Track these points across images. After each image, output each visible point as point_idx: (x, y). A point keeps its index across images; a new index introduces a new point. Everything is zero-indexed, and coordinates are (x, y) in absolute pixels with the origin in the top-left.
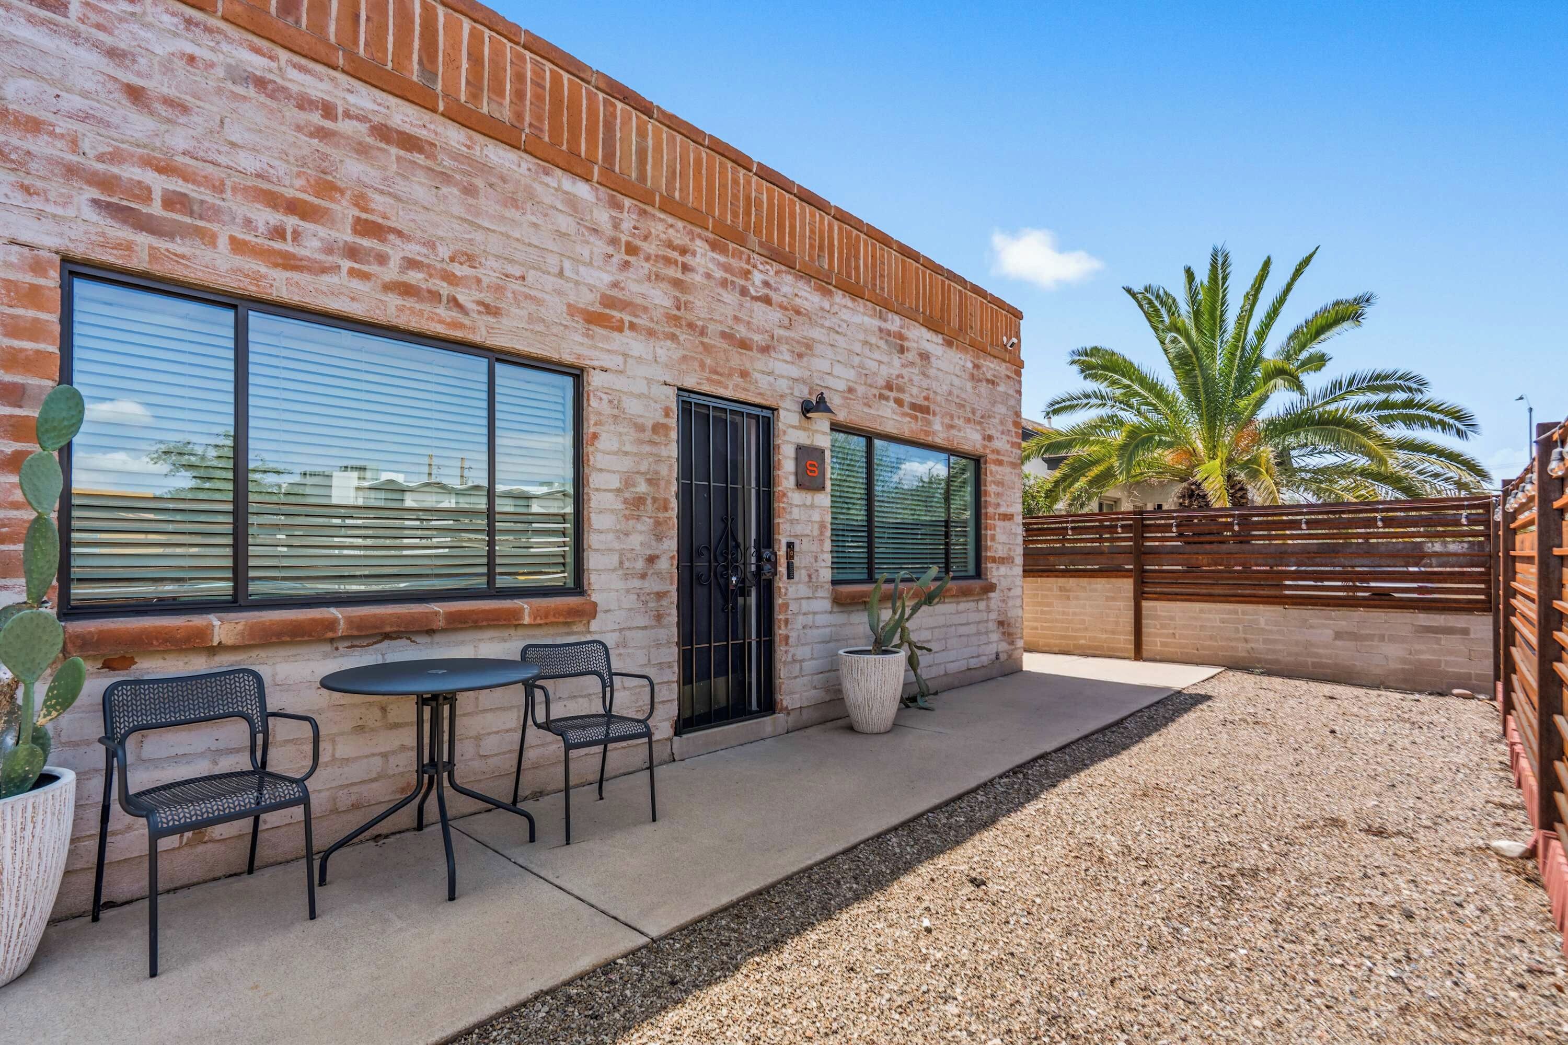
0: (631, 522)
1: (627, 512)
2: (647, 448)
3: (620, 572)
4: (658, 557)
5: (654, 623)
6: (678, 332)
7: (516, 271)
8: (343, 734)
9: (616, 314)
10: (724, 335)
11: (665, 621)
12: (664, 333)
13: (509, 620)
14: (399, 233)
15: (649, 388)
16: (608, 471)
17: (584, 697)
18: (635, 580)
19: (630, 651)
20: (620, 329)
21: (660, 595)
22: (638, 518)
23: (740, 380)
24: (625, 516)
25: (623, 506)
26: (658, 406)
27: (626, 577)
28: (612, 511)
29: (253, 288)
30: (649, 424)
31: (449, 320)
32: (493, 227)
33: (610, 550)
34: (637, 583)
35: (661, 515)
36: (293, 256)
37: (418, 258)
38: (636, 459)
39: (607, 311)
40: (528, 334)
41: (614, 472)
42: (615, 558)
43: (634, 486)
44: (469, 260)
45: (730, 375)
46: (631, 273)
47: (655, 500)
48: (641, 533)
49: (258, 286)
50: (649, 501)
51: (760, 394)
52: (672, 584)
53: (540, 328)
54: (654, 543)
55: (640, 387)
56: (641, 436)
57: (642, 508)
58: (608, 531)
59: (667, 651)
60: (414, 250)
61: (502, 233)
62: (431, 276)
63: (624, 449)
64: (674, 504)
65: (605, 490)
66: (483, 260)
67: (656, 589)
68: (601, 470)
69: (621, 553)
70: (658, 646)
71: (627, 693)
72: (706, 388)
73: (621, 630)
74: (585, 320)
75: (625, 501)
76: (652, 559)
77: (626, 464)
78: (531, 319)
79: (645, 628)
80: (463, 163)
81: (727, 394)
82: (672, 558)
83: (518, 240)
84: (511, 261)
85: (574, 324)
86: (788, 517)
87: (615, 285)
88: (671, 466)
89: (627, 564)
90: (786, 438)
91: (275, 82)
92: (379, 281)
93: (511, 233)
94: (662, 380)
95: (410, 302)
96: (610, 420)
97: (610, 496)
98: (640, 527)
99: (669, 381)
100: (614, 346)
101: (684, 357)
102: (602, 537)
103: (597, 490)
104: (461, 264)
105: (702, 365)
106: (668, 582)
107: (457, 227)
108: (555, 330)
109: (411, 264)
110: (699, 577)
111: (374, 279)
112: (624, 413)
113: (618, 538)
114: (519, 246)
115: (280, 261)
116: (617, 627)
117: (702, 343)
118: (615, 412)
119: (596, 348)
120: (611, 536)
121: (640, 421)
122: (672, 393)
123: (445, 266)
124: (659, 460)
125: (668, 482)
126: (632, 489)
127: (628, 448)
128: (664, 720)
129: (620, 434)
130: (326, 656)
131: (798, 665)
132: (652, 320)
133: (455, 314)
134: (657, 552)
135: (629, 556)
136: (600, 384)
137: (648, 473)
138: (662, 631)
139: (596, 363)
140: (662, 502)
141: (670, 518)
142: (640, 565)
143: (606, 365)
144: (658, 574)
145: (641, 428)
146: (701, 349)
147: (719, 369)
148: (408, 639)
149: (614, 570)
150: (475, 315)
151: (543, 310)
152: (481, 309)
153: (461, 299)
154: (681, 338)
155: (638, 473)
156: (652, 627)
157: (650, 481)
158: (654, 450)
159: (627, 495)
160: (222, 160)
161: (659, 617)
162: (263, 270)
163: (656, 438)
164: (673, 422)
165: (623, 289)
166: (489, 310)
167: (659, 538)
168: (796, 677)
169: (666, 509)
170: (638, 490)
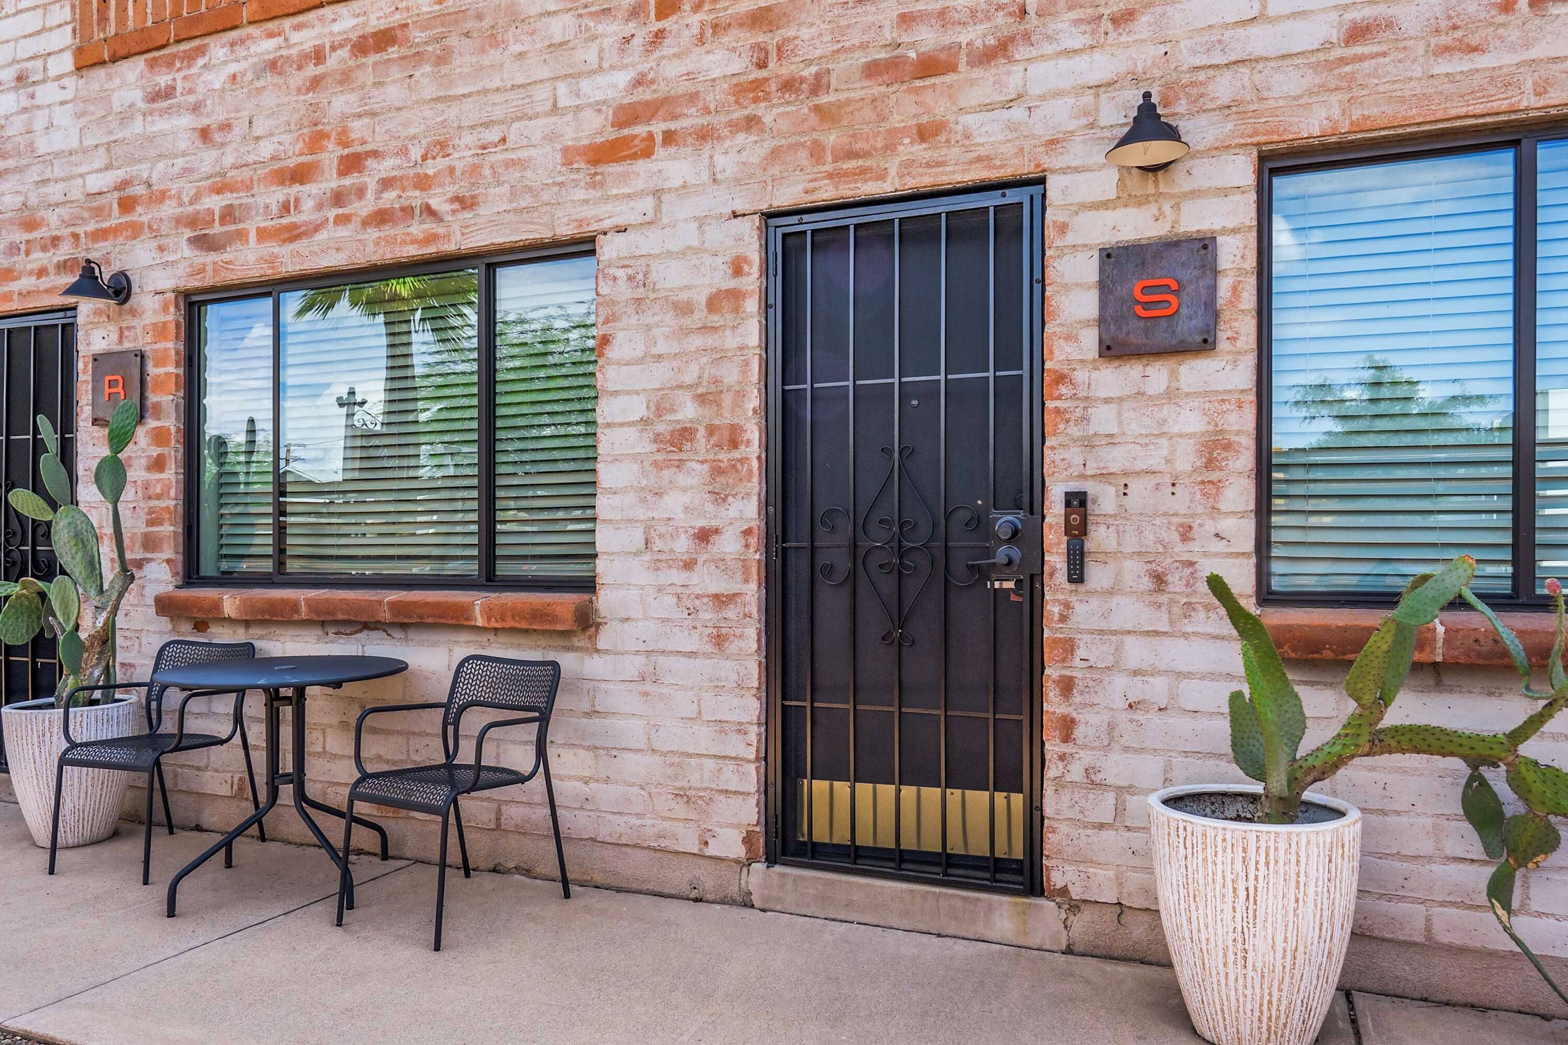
0: (666, 473)
1: (660, 457)
2: (697, 341)
3: (647, 557)
4: (717, 531)
5: (709, 648)
6: (760, 110)
7: (493, 135)
8: (331, 726)
9: (641, 130)
10: (872, 70)
11: (733, 647)
12: (730, 124)
13: (457, 618)
14: (375, 154)
15: (702, 233)
16: (628, 393)
17: (588, 748)
18: (674, 572)
19: (664, 690)
20: (648, 153)
21: (721, 601)
22: (680, 464)
23: (918, 148)
24: (655, 463)
25: (654, 447)
26: (719, 260)
27: (656, 565)
28: (634, 457)
29: (270, 272)
30: (701, 298)
31: (421, 236)
32: (466, 91)
33: (630, 521)
34: (676, 576)
35: (724, 456)
36: (294, 226)
37: (394, 173)
38: (675, 364)
39: (626, 132)
40: (511, 217)
41: (637, 393)
42: (638, 536)
43: (672, 411)
44: (442, 148)
45: (890, 147)
46: (668, 48)
47: (711, 430)
48: (684, 490)
49: (273, 268)
50: (701, 434)
51: (979, 159)
52: (746, 581)
53: (526, 201)
54: (710, 507)
55: (688, 236)
56: (687, 321)
57: (688, 446)
58: (625, 491)
59: (736, 702)
60: (387, 166)
61: (478, 92)
62: (404, 190)
63: (654, 351)
64: (753, 433)
65: (622, 425)
66: (457, 141)
67: (714, 589)
68: (616, 393)
69: (649, 526)
70: (718, 689)
71: (656, 758)
72: (827, 193)
73: (649, 653)
74: (589, 162)
75: (657, 439)
76: (704, 536)
77: (660, 375)
78: (514, 194)
79: (692, 654)
80: (435, 27)
81: (886, 188)
82: (747, 532)
83: (498, 89)
84: (486, 125)
85: (574, 176)
86: (1074, 431)
87: (639, 82)
88: (747, 364)
89: (658, 544)
90: (1071, 238)
91: (282, 56)
92: (358, 219)
93: (488, 86)
94: (728, 211)
95: (388, 231)
96: (630, 310)
97: (631, 433)
98: (682, 479)
99: (740, 207)
100: (639, 184)
101: (776, 153)
102: (616, 500)
103: (609, 425)
104: (434, 158)
105: (816, 153)
106: (739, 577)
107: (428, 114)
108: (546, 196)
109: (387, 183)
110: (830, 570)
111: (353, 218)
112: (654, 291)
113: (643, 500)
114: (498, 98)
115: (287, 236)
116: (642, 647)
117: (817, 109)
118: (640, 293)
119: (606, 199)
120: (631, 498)
121: (683, 296)
122: (749, 229)
123: (419, 170)
124: (721, 356)
125: (740, 395)
126: (669, 417)
127: (662, 348)
128: (730, 826)
129: (648, 328)
130: (319, 640)
131: (1110, 798)
132: (707, 111)
133: (430, 226)
134: (714, 523)
135: (662, 529)
136: (614, 255)
137: (697, 385)
138: (728, 664)
139: (606, 224)
140: (726, 434)
141: (743, 460)
142: (683, 545)
143: (621, 221)
144: (719, 562)
145: (685, 309)
146: (813, 120)
147: (859, 146)
148: (385, 631)
149: (637, 553)
150: (449, 218)
151: (528, 173)
152: (456, 206)
153: (434, 203)
154: (767, 119)
155: (680, 387)
156: (706, 655)
157: (702, 399)
158: (711, 341)
159: (661, 428)
160: (251, 158)
161: (719, 640)
162: (276, 250)
163: (716, 320)
164: (752, 281)
165: (652, 82)
166: (464, 203)
167: (720, 498)
168: (1101, 826)
169: (734, 444)
170: (679, 416)
